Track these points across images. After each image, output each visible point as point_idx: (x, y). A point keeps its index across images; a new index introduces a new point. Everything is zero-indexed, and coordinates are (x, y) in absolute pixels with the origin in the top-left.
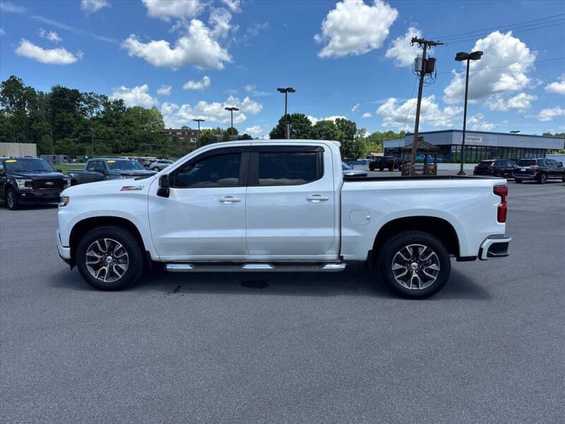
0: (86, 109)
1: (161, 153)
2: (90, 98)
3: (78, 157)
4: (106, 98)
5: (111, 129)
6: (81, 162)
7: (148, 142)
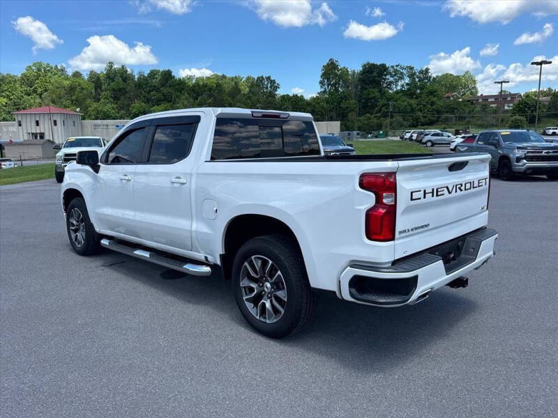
0: (391, 82)
1: (465, 125)
2: (396, 71)
3: (375, 132)
4: (412, 68)
5: (413, 102)
6: (376, 137)
7: (453, 112)
